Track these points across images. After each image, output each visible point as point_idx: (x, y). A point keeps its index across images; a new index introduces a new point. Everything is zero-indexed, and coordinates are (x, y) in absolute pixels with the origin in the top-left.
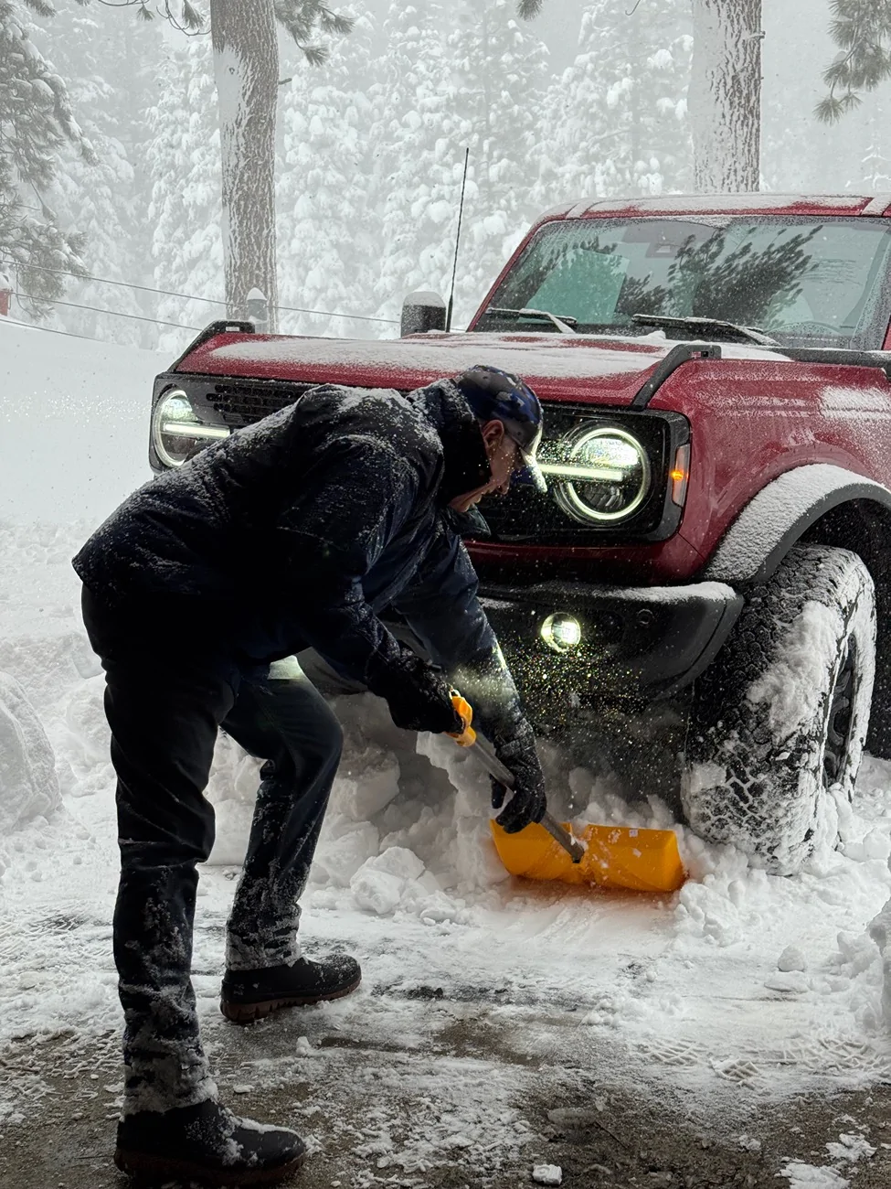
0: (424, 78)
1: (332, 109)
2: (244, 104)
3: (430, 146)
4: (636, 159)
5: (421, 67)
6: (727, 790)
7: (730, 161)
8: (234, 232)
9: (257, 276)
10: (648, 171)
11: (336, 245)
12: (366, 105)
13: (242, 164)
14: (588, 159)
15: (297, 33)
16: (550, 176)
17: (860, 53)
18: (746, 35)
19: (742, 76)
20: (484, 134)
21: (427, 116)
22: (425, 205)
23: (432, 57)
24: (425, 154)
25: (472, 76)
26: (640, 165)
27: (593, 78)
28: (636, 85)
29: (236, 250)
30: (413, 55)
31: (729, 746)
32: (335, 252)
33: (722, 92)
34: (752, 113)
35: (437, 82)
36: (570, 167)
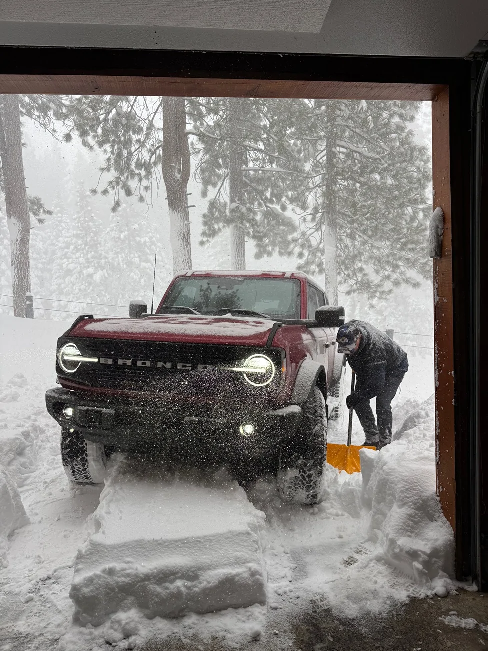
0: (64, 228)
1: (34, 236)
2: (18, 235)
3: (68, 248)
4: (130, 253)
5: (63, 225)
6: (299, 477)
7: (183, 257)
8: (16, 274)
9: (24, 288)
10: (134, 257)
11: (37, 276)
12: (44, 235)
13: (18, 253)
14: (117, 253)
15: (35, 214)
16: (105, 258)
17: (209, 229)
18: (186, 222)
19: (185, 233)
20: (86, 244)
21: (67, 239)
22: (67, 265)
23: (66, 223)
24: (65, 250)
25: (81, 229)
26: (132, 255)
27: (115, 231)
28: (129, 234)
29: (17, 280)
30: (60, 222)
31: (300, 462)
32: (36, 278)
33: (180, 238)
34: (188, 244)
35: (68, 230)
36: (111, 255)
